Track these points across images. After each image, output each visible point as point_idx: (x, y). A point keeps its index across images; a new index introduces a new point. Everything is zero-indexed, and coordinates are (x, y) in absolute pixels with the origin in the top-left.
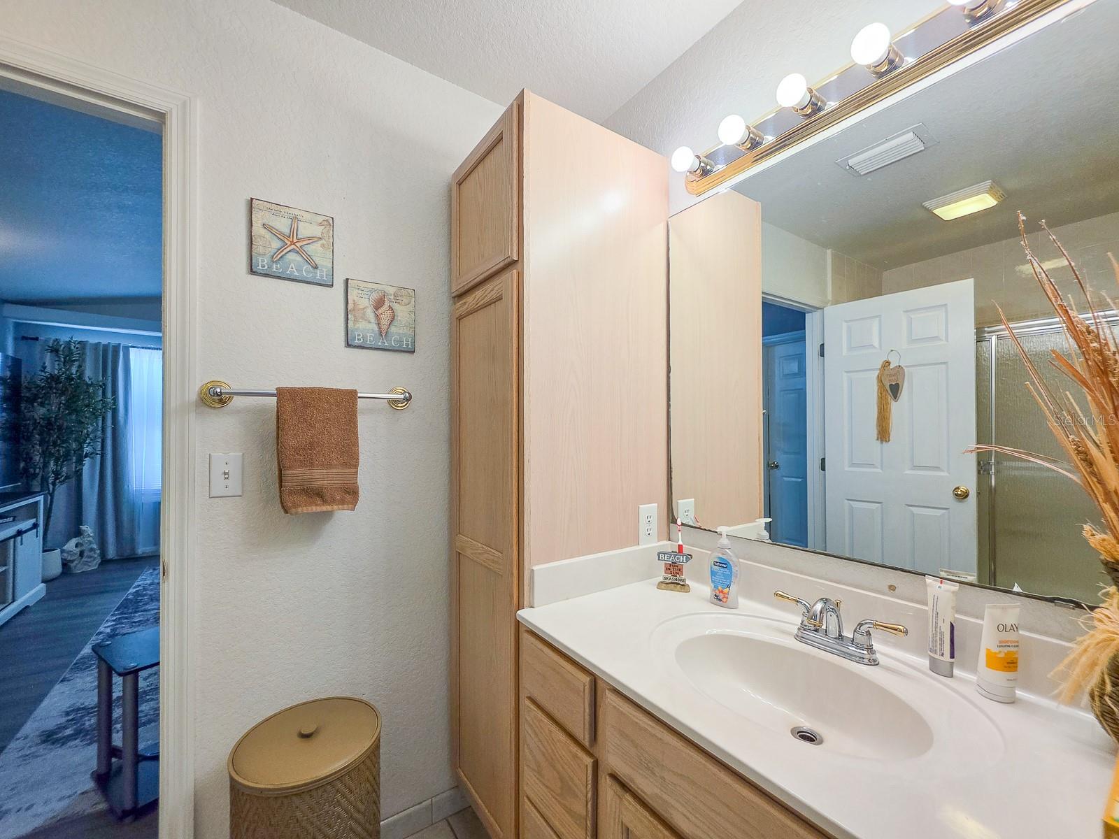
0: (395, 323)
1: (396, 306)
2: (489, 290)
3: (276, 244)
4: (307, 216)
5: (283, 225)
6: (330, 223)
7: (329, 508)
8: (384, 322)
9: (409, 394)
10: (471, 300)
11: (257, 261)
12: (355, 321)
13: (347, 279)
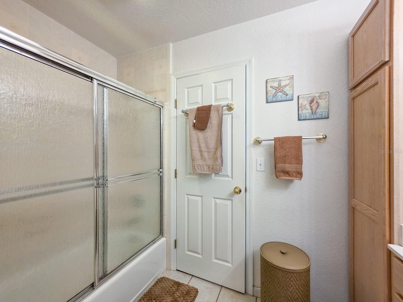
0: (319, 108)
1: (319, 101)
2: (370, 81)
3: (274, 91)
4: (284, 78)
5: (276, 85)
6: (292, 78)
7: (291, 178)
8: (314, 108)
9: (325, 135)
10: (359, 89)
11: (269, 98)
12: (302, 111)
13: (299, 96)
